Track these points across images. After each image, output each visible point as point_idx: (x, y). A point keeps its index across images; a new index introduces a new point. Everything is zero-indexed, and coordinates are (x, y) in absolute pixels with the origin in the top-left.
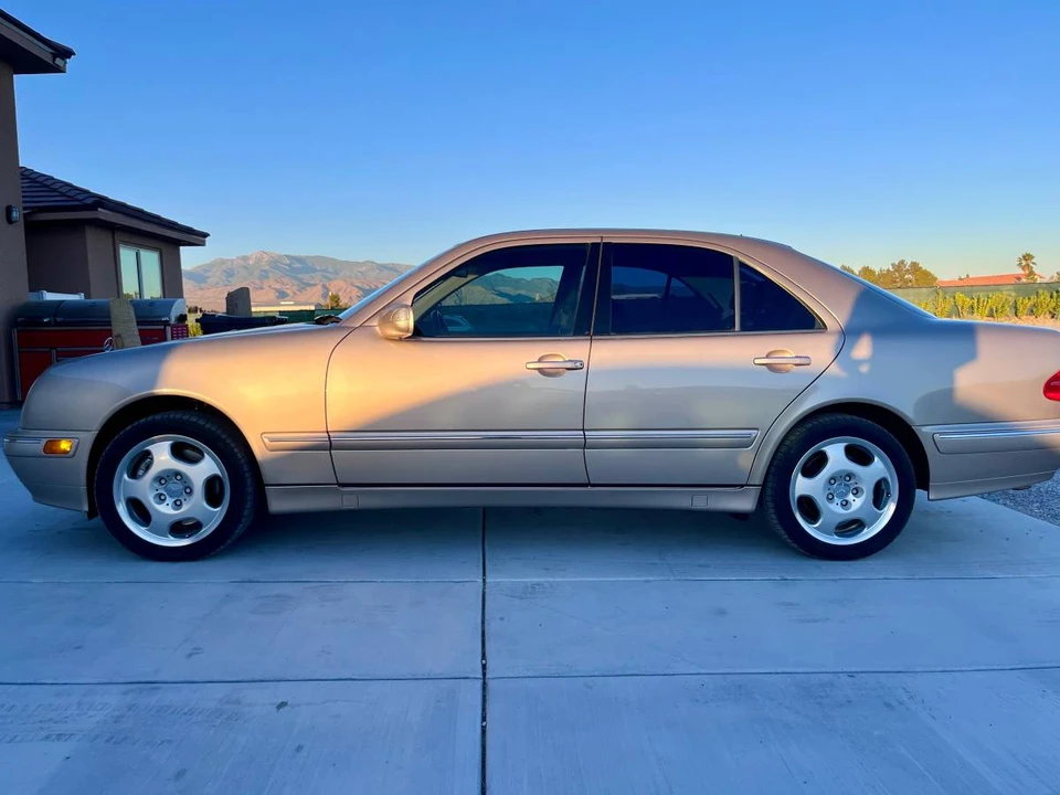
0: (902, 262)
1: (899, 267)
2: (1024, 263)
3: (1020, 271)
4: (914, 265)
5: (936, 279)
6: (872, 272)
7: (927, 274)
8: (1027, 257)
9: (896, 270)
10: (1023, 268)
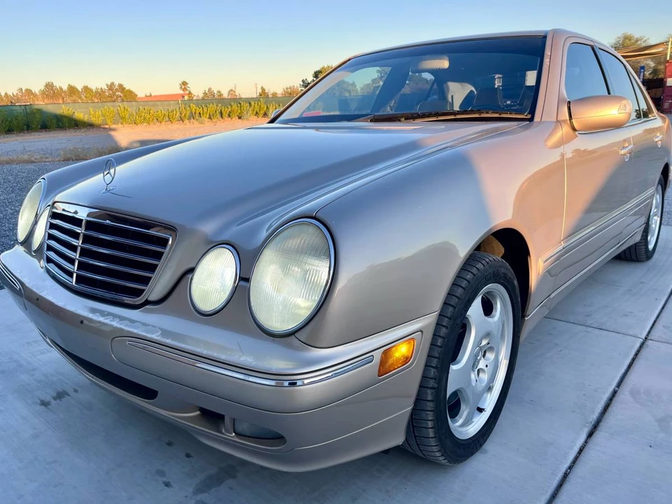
0: (112, 84)
1: (111, 87)
2: (183, 87)
3: (182, 92)
4: (120, 86)
5: (137, 95)
6: (91, 90)
7: (130, 92)
8: (184, 83)
9: (109, 89)
10: (183, 90)
